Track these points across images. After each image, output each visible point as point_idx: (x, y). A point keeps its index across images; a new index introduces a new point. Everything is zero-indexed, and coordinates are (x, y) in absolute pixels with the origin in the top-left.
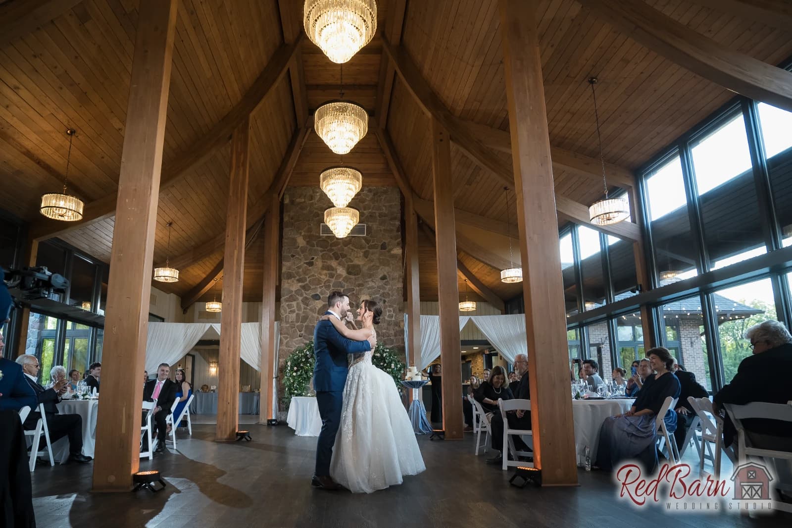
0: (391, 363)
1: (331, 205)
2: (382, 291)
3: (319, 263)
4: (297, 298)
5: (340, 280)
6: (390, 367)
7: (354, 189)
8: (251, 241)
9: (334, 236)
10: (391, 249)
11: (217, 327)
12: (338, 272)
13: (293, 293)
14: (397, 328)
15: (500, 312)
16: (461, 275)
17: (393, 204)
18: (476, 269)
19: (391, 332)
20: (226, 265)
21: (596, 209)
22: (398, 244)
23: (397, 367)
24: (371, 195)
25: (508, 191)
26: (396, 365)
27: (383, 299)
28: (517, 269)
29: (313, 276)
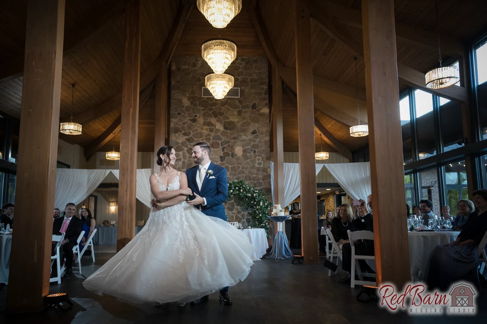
0: (260, 201)
1: (211, 72)
2: (252, 143)
3: (201, 120)
4: (183, 149)
5: (219, 134)
6: (259, 205)
7: (230, 58)
8: (144, 101)
9: (213, 98)
10: (261, 109)
11: (116, 173)
12: (217, 127)
13: (180, 145)
14: (265, 173)
15: (348, 160)
16: (317, 130)
17: (262, 71)
18: (330, 125)
19: (260, 176)
20: (123, 120)
21: (431, 76)
22: (266, 104)
23: (265, 205)
24: (244, 64)
25: (357, 61)
26: (264, 203)
27: (254, 149)
28: (364, 125)
29: (196, 130)
